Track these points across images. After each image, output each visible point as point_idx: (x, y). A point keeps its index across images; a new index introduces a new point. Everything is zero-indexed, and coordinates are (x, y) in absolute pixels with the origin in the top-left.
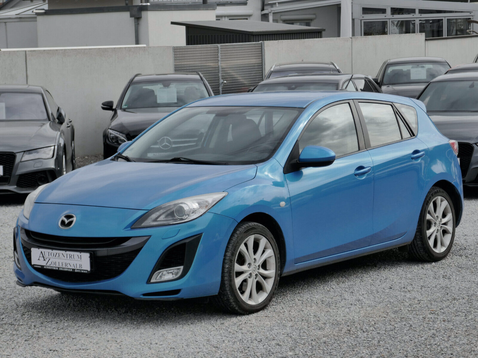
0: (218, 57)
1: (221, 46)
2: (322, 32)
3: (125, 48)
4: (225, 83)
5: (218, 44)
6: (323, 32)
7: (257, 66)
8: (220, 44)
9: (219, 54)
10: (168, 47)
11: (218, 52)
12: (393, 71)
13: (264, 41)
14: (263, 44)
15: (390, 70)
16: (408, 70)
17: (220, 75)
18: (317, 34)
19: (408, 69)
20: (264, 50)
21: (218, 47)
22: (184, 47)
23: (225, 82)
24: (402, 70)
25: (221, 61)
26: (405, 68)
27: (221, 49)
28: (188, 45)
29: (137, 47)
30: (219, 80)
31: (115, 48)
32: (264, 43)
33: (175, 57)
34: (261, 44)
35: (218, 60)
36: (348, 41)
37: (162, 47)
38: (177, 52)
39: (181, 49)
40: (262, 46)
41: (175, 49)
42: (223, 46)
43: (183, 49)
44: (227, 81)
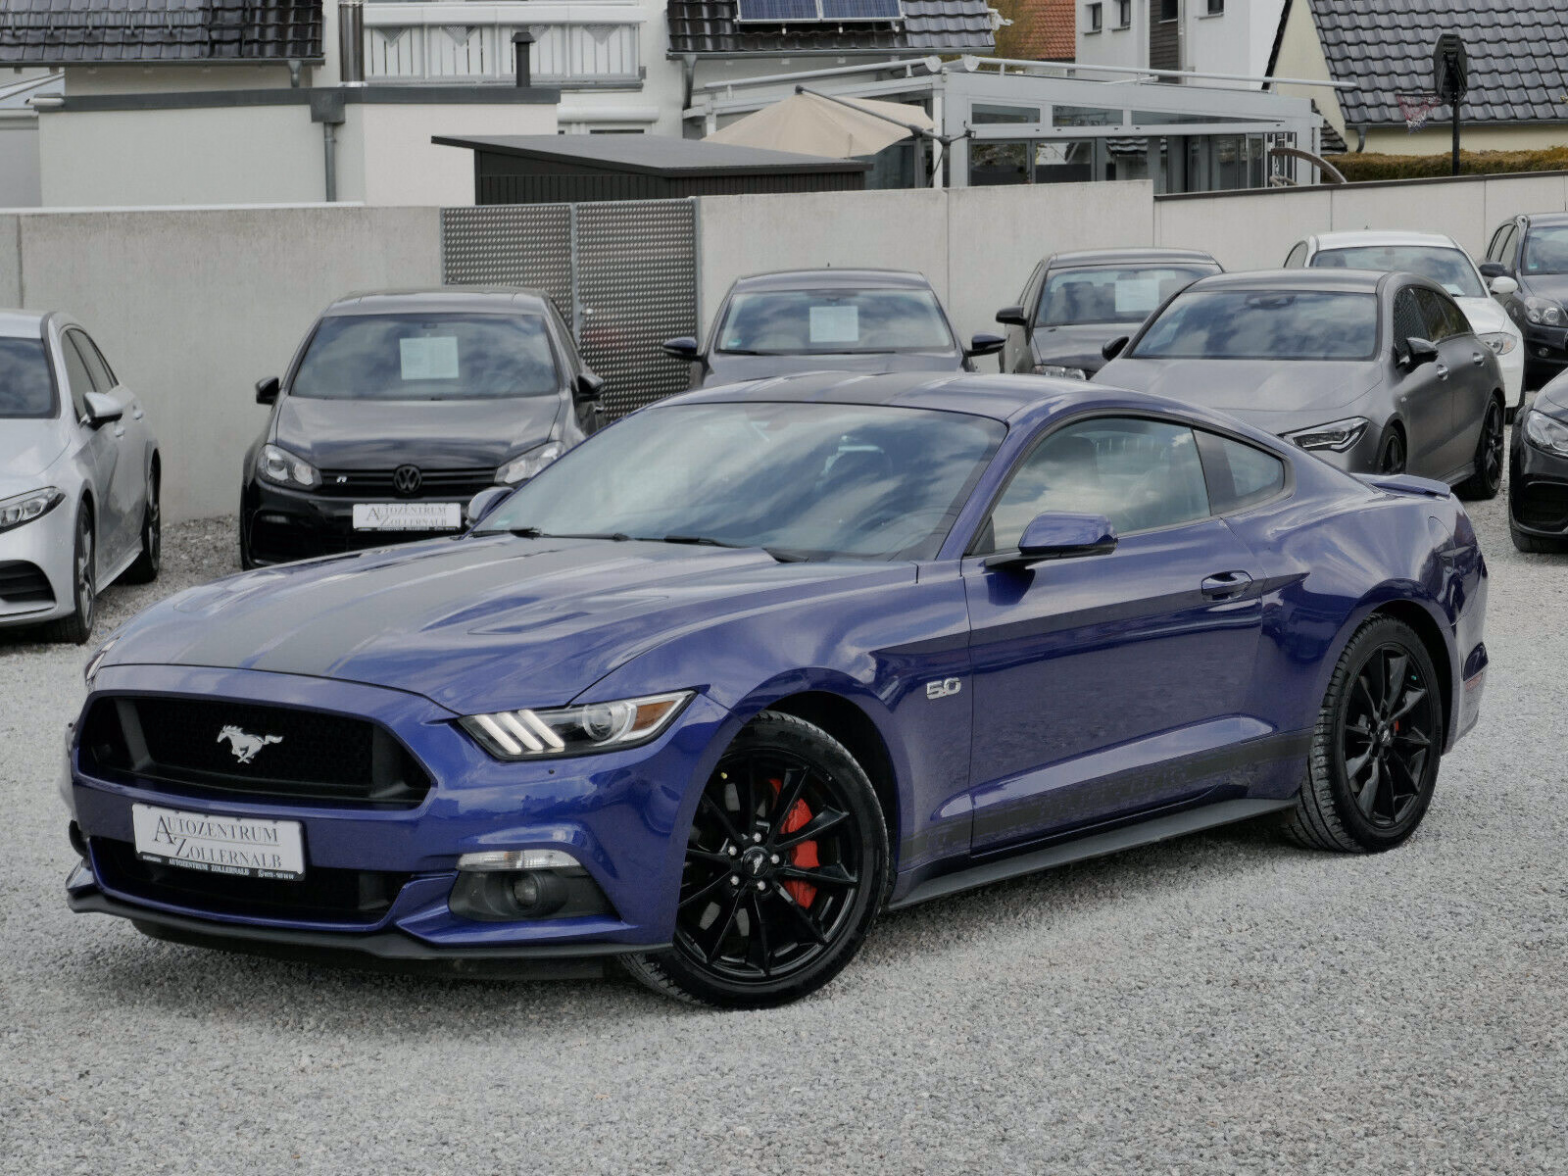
0: (569, 241)
2: (863, 172)
3: (304, 210)
4: (590, 315)
5: (570, 201)
8: (577, 203)
9: (573, 232)
10: (427, 210)
11: (569, 226)
13: (703, 197)
14: (696, 204)
15: (1058, 282)
16: (1106, 285)
17: (575, 291)
18: (850, 178)
19: (1108, 281)
20: (700, 222)
21: (569, 211)
23: (589, 311)
25: (580, 251)
27: (579, 215)
28: (482, 203)
29: (329, 209)
30: (571, 305)
32: (700, 201)
33: (447, 239)
34: (692, 203)
36: (937, 199)
38: (451, 224)
39: (460, 216)
40: (693, 211)
41: (446, 216)
42: (583, 208)
43: (469, 215)
44: (594, 308)
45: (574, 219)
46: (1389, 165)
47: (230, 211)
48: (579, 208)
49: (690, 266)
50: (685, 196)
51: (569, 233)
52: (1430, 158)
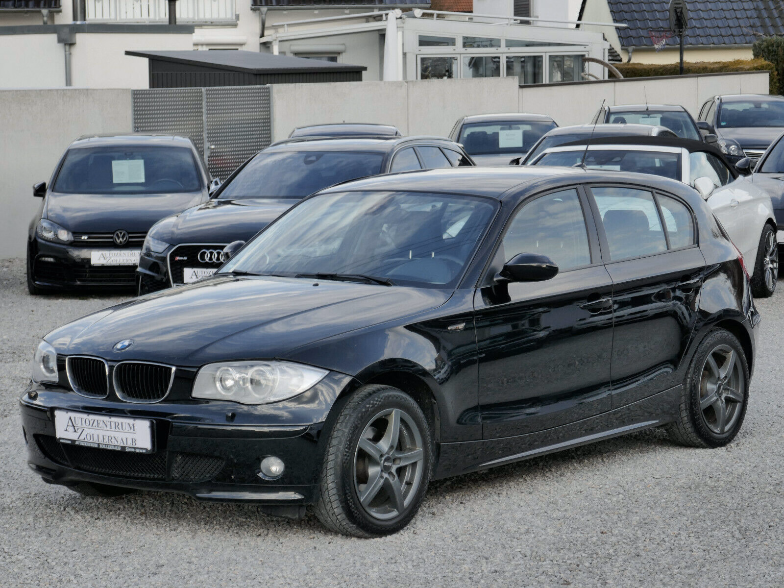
0: (202, 108)
1: (207, 90)
2: (361, 72)
4: (213, 149)
5: (202, 87)
6: (364, 72)
7: (263, 123)
8: (206, 88)
9: (203, 103)
10: (124, 90)
11: (202, 100)
12: (473, 134)
13: (275, 85)
14: (271, 89)
15: (468, 132)
16: (494, 133)
17: (205, 135)
18: (354, 74)
19: (496, 131)
20: (274, 98)
21: (201, 92)
22: (147, 90)
23: (213, 147)
24: (484, 133)
25: (208, 114)
26: (489, 130)
27: (206, 94)
28: (153, 88)
30: (203, 143)
32: (272, 86)
33: (135, 106)
34: (268, 88)
35: (202, 112)
36: (401, 86)
37: (115, 89)
38: (137, 98)
39: (142, 94)
40: (269, 92)
41: (134, 94)
42: (210, 90)
43: (147, 94)
44: (215, 145)
45: (204, 96)
49: (268, 122)
52: (667, 65)
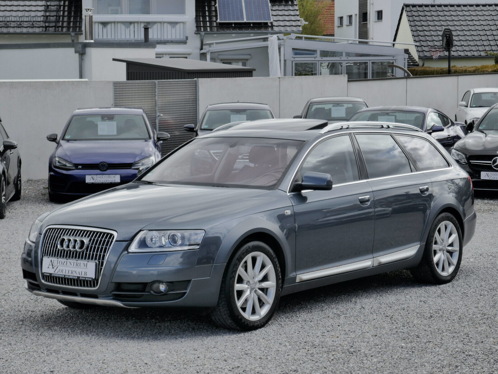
2: (252, 71)
3: (69, 81)
4: (162, 116)
5: (156, 79)
8: (158, 80)
10: (108, 82)
11: (155, 88)
13: (199, 79)
14: (197, 81)
17: (157, 108)
18: (248, 73)
20: (198, 87)
21: (155, 83)
25: (159, 96)
27: (158, 84)
28: (128, 80)
29: (80, 81)
30: (156, 113)
31: (59, 82)
33: (115, 91)
35: (155, 94)
36: (276, 80)
37: (103, 81)
38: (117, 86)
39: (120, 84)
40: (196, 83)
41: (115, 84)
42: (160, 82)
43: (124, 84)
44: (163, 114)
45: (157, 85)
46: (431, 71)
47: (44, 82)
48: (158, 82)
49: (195, 101)
50: (193, 79)
51: (155, 90)
52: (443, 69)
